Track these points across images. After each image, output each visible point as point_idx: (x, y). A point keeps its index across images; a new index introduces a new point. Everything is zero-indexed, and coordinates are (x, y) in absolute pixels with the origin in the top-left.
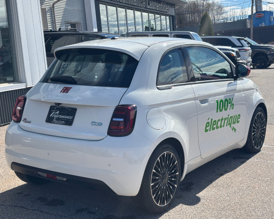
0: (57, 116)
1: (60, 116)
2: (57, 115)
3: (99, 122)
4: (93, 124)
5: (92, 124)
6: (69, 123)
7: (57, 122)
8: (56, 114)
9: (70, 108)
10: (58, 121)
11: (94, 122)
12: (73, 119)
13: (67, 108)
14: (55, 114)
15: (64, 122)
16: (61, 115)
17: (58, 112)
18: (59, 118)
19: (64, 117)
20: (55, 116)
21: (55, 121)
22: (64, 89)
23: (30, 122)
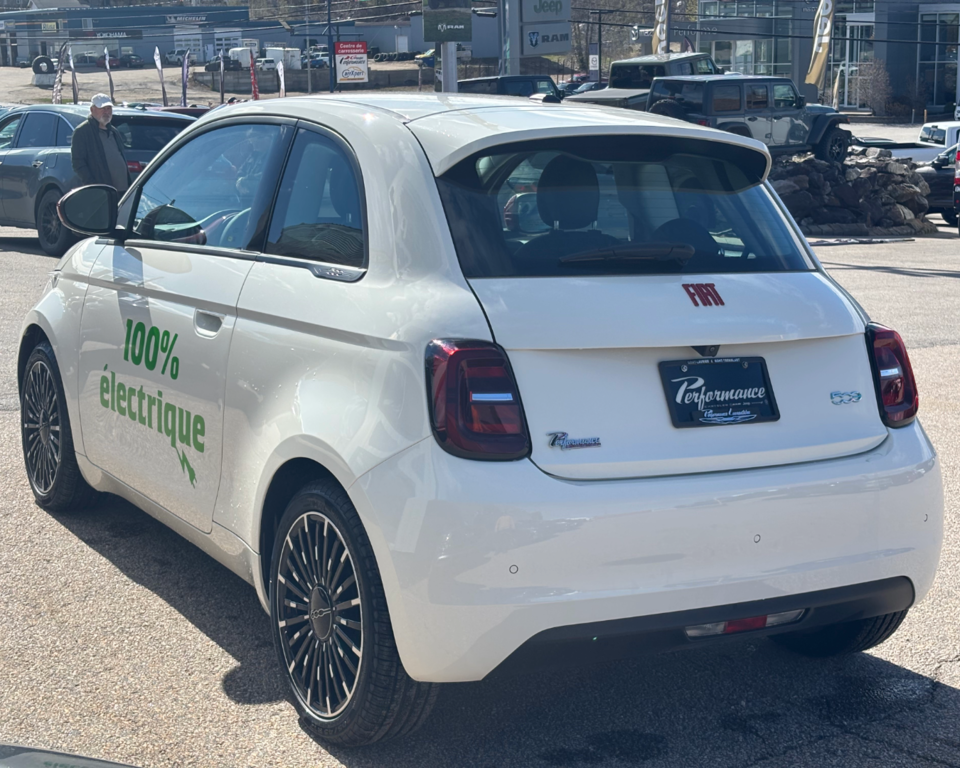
0: (702, 396)
1: (717, 393)
2: (705, 394)
3: (848, 391)
4: (837, 399)
5: (832, 402)
6: (767, 411)
7: (724, 419)
8: (698, 390)
9: (743, 359)
10: (724, 414)
11: (838, 394)
12: (770, 394)
13: (730, 361)
14: (692, 391)
15: (749, 412)
16: (721, 390)
17: (700, 382)
18: (715, 401)
19: (734, 395)
20: (698, 398)
21: (710, 413)
22: (694, 294)
23: (595, 443)
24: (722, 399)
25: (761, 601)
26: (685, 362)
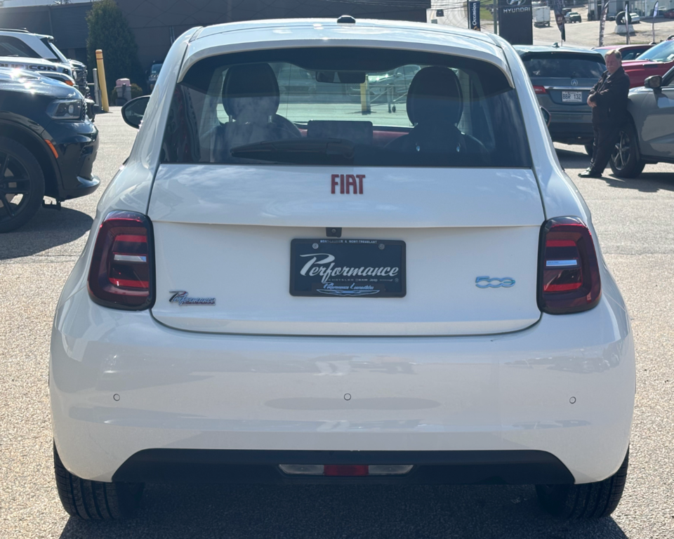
0: (329, 271)
1: (346, 269)
2: (333, 269)
3: (501, 277)
4: (483, 283)
5: (477, 285)
6: (395, 288)
7: (344, 292)
8: (327, 266)
9: (380, 241)
10: (348, 288)
11: (486, 279)
12: (403, 274)
13: (368, 242)
14: (319, 266)
15: (371, 288)
16: (350, 267)
17: (331, 258)
18: (341, 276)
19: (362, 272)
20: (325, 272)
21: (331, 286)
22: (337, 183)
23: (211, 302)
24: (349, 275)
25: (357, 451)
26: (317, 241)
